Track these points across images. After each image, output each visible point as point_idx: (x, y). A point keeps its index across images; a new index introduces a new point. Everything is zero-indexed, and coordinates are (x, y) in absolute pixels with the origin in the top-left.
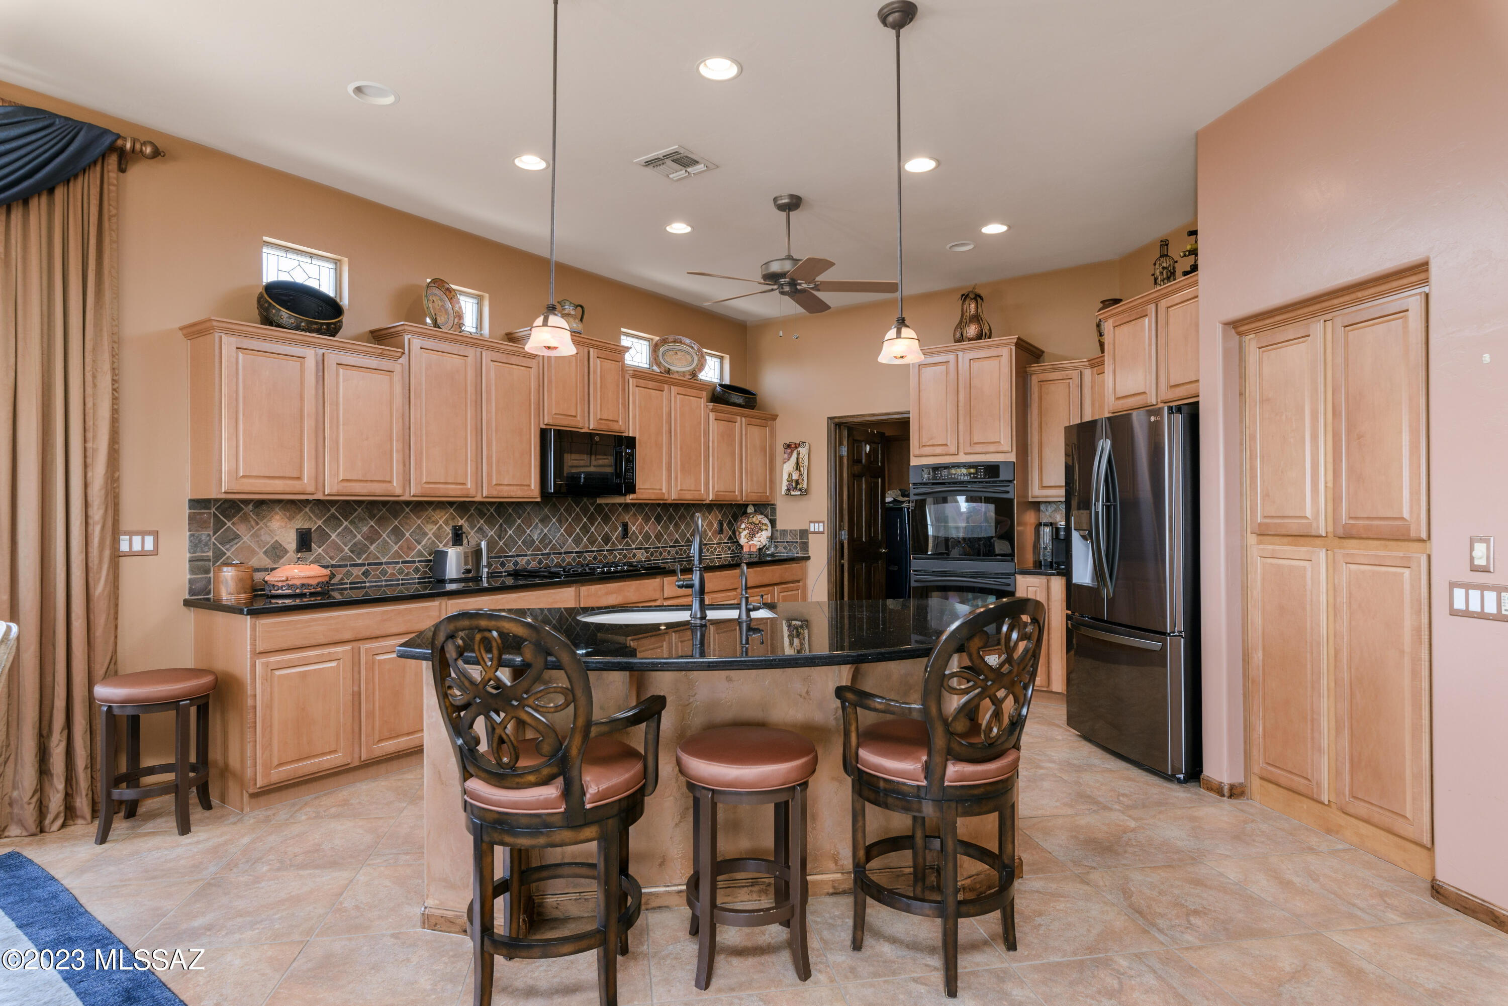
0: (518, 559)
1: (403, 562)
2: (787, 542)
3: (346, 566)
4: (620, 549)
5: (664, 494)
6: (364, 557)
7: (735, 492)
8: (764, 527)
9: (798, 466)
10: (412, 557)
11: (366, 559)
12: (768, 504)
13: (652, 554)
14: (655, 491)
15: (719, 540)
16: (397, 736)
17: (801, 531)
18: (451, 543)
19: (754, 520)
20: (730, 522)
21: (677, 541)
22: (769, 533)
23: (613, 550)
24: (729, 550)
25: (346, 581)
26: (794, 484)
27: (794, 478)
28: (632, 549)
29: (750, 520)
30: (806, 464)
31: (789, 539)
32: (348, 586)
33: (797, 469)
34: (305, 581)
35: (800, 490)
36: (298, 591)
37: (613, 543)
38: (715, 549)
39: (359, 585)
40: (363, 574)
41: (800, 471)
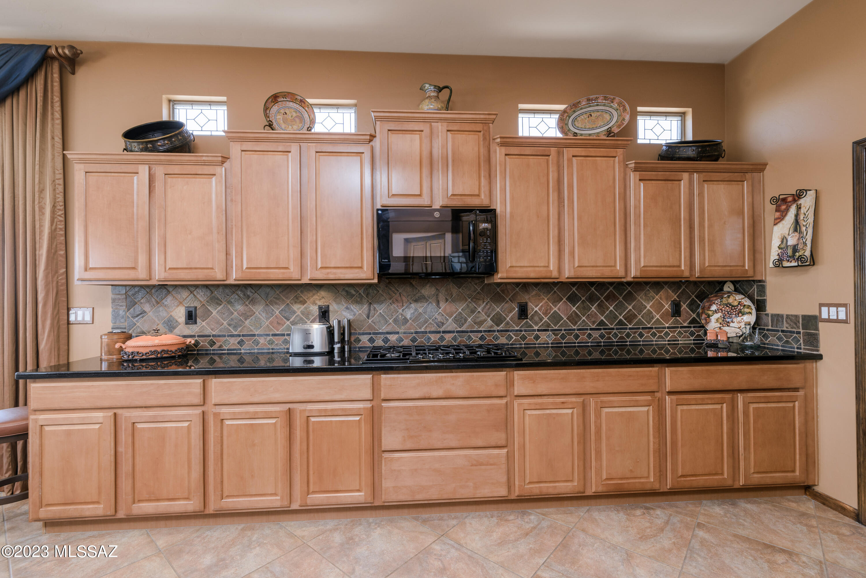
0: (390, 337)
1: (273, 335)
2: (783, 331)
3: (224, 336)
4: (517, 331)
5: (551, 272)
6: (239, 329)
7: (679, 266)
8: (747, 310)
9: (797, 226)
10: (283, 330)
11: (241, 331)
12: (754, 281)
13: (563, 337)
14: (537, 269)
15: (673, 323)
16: (158, 500)
17: (804, 317)
18: (318, 320)
19: (731, 300)
20: (692, 303)
21: (602, 323)
22: (751, 318)
23: (507, 331)
24: (692, 336)
25: (225, 347)
26: (790, 252)
27: (790, 243)
28: (534, 330)
29: (724, 301)
30: (811, 220)
31: (785, 327)
32: (226, 352)
33: (796, 230)
34: (165, 348)
35: (800, 258)
36: (159, 355)
37: (508, 323)
38: (667, 334)
39: (235, 351)
40: (239, 343)
41: (800, 232)
